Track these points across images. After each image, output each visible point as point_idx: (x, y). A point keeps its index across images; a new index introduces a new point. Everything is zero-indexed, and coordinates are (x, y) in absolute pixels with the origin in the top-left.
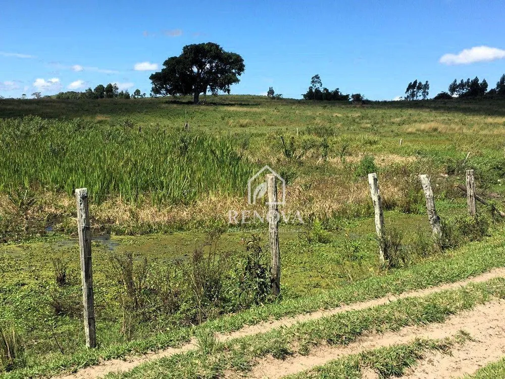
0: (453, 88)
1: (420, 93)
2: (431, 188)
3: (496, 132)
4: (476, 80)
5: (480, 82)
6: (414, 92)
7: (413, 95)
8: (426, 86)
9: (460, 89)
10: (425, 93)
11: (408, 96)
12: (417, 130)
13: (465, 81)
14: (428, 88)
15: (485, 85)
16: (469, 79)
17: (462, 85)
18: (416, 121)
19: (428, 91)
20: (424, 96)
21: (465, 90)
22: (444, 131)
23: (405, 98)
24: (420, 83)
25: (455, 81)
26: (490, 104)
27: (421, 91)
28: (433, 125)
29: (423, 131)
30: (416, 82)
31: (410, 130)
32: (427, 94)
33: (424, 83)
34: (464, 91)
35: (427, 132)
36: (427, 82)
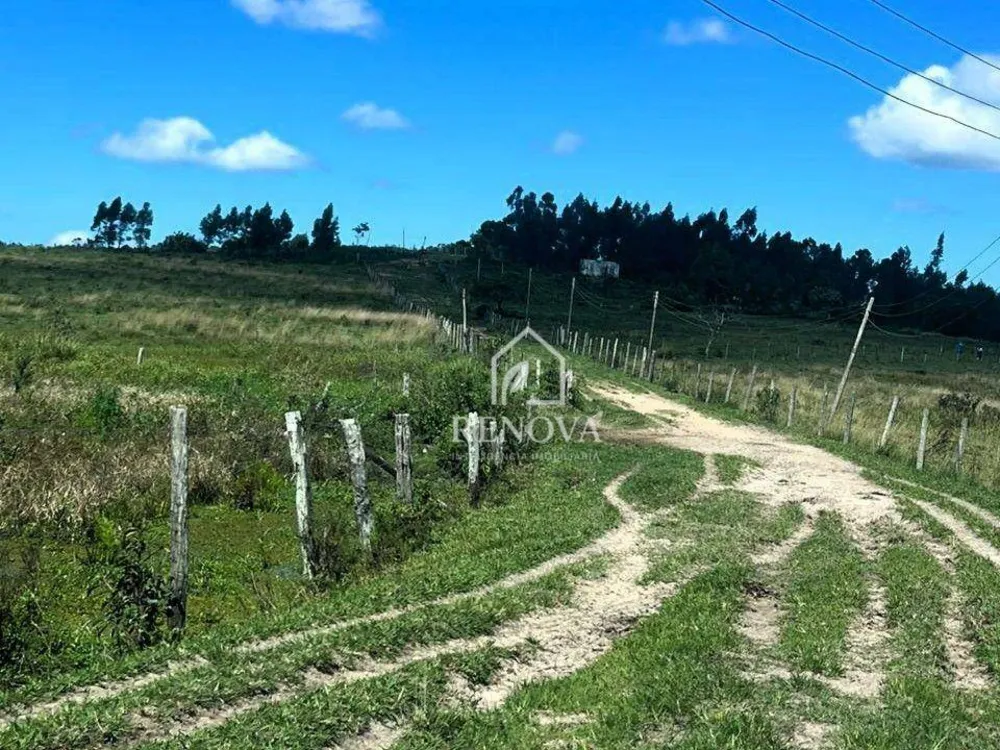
0: (211, 225)
1: (129, 232)
2: (361, 444)
3: (329, 339)
4: (267, 210)
5: (276, 215)
6: (113, 227)
7: (111, 235)
8: (145, 217)
9: (228, 229)
10: (143, 234)
11: (97, 237)
12: (147, 327)
13: (240, 211)
14: (150, 222)
15: (286, 223)
16: (249, 208)
17: (234, 220)
18: (137, 305)
19: (149, 227)
20: (139, 240)
21: (240, 232)
22: (212, 333)
23: (89, 241)
24: (129, 207)
25: (218, 209)
26: (300, 272)
27: (133, 227)
28: (184, 315)
29: (161, 329)
30: (117, 203)
31: (128, 326)
32: (148, 237)
33: (138, 208)
34: (236, 235)
35: (171, 333)
36: (146, 205)
